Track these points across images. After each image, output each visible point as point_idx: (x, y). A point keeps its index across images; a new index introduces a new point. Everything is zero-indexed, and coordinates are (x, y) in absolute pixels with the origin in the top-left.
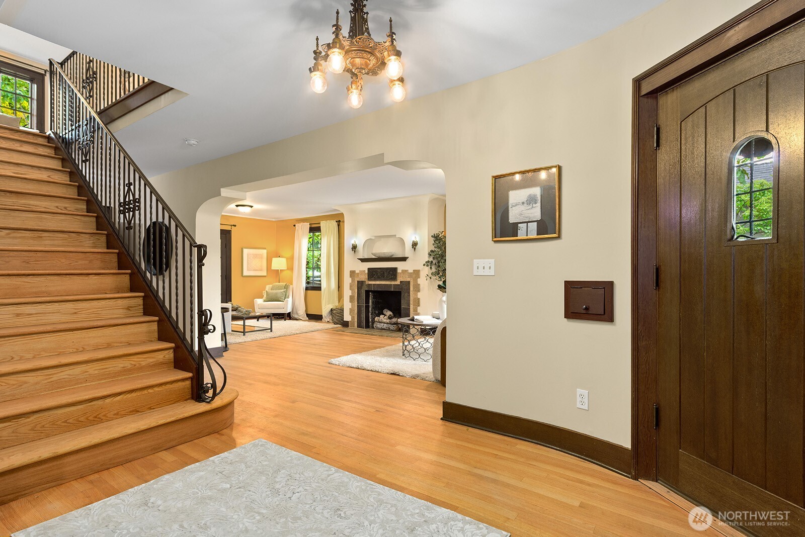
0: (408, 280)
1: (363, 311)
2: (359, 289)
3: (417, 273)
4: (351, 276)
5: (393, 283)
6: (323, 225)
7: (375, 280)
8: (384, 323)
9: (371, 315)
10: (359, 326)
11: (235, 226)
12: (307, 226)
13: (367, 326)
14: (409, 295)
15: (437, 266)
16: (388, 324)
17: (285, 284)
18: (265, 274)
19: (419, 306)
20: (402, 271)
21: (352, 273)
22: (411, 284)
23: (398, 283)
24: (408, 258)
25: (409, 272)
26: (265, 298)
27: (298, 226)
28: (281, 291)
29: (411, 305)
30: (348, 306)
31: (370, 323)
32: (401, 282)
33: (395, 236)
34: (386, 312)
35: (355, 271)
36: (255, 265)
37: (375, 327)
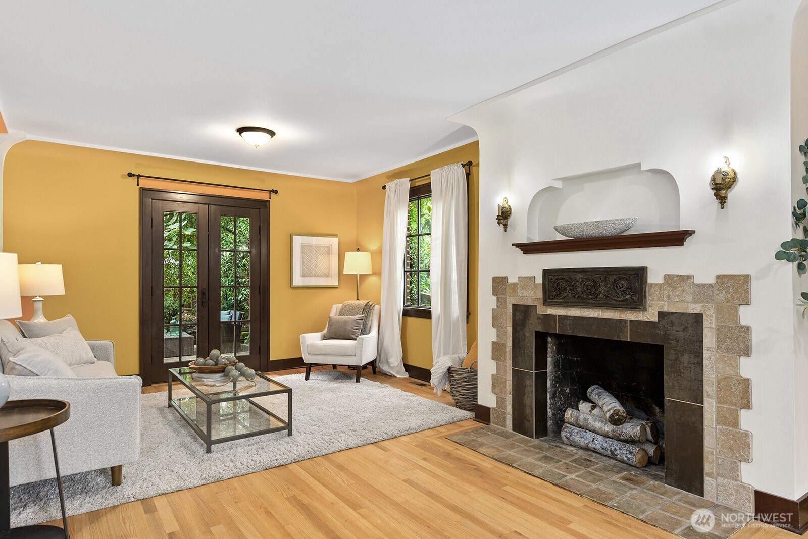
0: (695, 309)
1: (528, 389)
2: (518, 326)
3: (735, 287)
4: (495, 292)
5: (630, 316)
6: (437, 177)
7: (566, 304)
8: (594, 431)
9: (553, 397)
10: (519, 426)
11: (276, 192)
12: (405, 184)
13: (542, 431)
14: (701, 364)
16: (606, 436)
17: (365, 302)
18: (336, 283)
19: (746, 406)
20: (668, 278)
21: (499, 284)
22: (706, 323)
23: (650, 315)
24: (694, 232)
25: (695, 282)
26: (325, 331)
27: (390, 187)
28: (357, 317)
29: (705, 398)
30: (487, 368)
31: (549, 424)
32: (661, 315)
33: (638, 165)
34: (599, 395)
35: (506, 278)
36: (316, 266)
37: (564, 439)
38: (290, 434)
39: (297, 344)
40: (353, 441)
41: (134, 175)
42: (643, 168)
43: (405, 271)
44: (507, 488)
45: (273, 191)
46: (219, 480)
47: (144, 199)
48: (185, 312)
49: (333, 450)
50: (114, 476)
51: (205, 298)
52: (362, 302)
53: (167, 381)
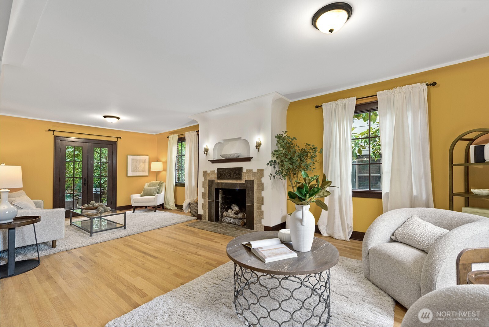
0: (252, 179)
1: (213, 207)
2: (210, 187)
3: (261, 172)
4: (204, 176)
5: (238, 182)
6: (187, 135)
7: (223, 179)
8: (231, 218)
9: (221, 209)
10: (210, 219)
12: (176, 137)
13: (217, 220)
14: (254, 194)
15: (280, 165)
16: (234, 218)
18: (147, 174)
19: (263, 204)
20: (247, 170)
21: (205, 173)
22: (255, 183)
23: (243, 181)
24: (252, 158)
25: (253, 171)
26: (142, 193)
27: (170, 137)
28: (156, 187)
29: (255, 203)
30: (201, 202)
31: (220, 218)
32: (246, 181)
33: (241, 138)
34: (234, 207)
35: (207, 171)
36: (139, 168)
37: (223, 221)
38: (125, 228)
39: (129, 199)
40: (149, 229)
41: (52, 130)
42: (242, 139)
43: (176, 169)
44: (200, 235)
45: (119, 137)
46: (97, 243)
47: (56, 141)
48: (69, 190)
49: (142, 232)
50: (54, 244)
51: (86, 182)
52: (158, 182)
53: (69, 217)
